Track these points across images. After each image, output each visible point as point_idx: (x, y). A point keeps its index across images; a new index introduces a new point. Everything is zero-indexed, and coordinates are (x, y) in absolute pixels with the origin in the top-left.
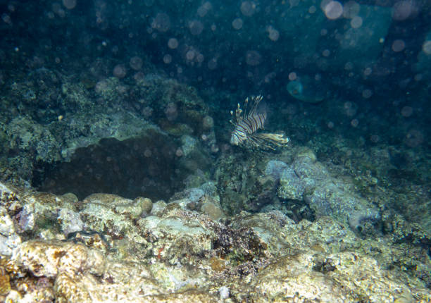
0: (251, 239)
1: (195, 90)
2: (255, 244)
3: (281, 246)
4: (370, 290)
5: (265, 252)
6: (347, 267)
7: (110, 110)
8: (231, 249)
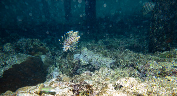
0: (86, 85)
1: (39, 39)
2: (88, 87)
3: (98, 84)
4: (137, 89)
5: (93, 88)
6: (126, 84)
7: (11, 54)
8: (80, 91)
